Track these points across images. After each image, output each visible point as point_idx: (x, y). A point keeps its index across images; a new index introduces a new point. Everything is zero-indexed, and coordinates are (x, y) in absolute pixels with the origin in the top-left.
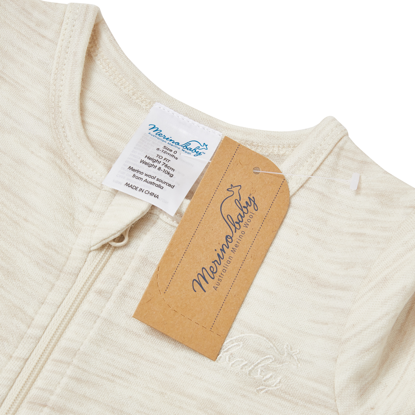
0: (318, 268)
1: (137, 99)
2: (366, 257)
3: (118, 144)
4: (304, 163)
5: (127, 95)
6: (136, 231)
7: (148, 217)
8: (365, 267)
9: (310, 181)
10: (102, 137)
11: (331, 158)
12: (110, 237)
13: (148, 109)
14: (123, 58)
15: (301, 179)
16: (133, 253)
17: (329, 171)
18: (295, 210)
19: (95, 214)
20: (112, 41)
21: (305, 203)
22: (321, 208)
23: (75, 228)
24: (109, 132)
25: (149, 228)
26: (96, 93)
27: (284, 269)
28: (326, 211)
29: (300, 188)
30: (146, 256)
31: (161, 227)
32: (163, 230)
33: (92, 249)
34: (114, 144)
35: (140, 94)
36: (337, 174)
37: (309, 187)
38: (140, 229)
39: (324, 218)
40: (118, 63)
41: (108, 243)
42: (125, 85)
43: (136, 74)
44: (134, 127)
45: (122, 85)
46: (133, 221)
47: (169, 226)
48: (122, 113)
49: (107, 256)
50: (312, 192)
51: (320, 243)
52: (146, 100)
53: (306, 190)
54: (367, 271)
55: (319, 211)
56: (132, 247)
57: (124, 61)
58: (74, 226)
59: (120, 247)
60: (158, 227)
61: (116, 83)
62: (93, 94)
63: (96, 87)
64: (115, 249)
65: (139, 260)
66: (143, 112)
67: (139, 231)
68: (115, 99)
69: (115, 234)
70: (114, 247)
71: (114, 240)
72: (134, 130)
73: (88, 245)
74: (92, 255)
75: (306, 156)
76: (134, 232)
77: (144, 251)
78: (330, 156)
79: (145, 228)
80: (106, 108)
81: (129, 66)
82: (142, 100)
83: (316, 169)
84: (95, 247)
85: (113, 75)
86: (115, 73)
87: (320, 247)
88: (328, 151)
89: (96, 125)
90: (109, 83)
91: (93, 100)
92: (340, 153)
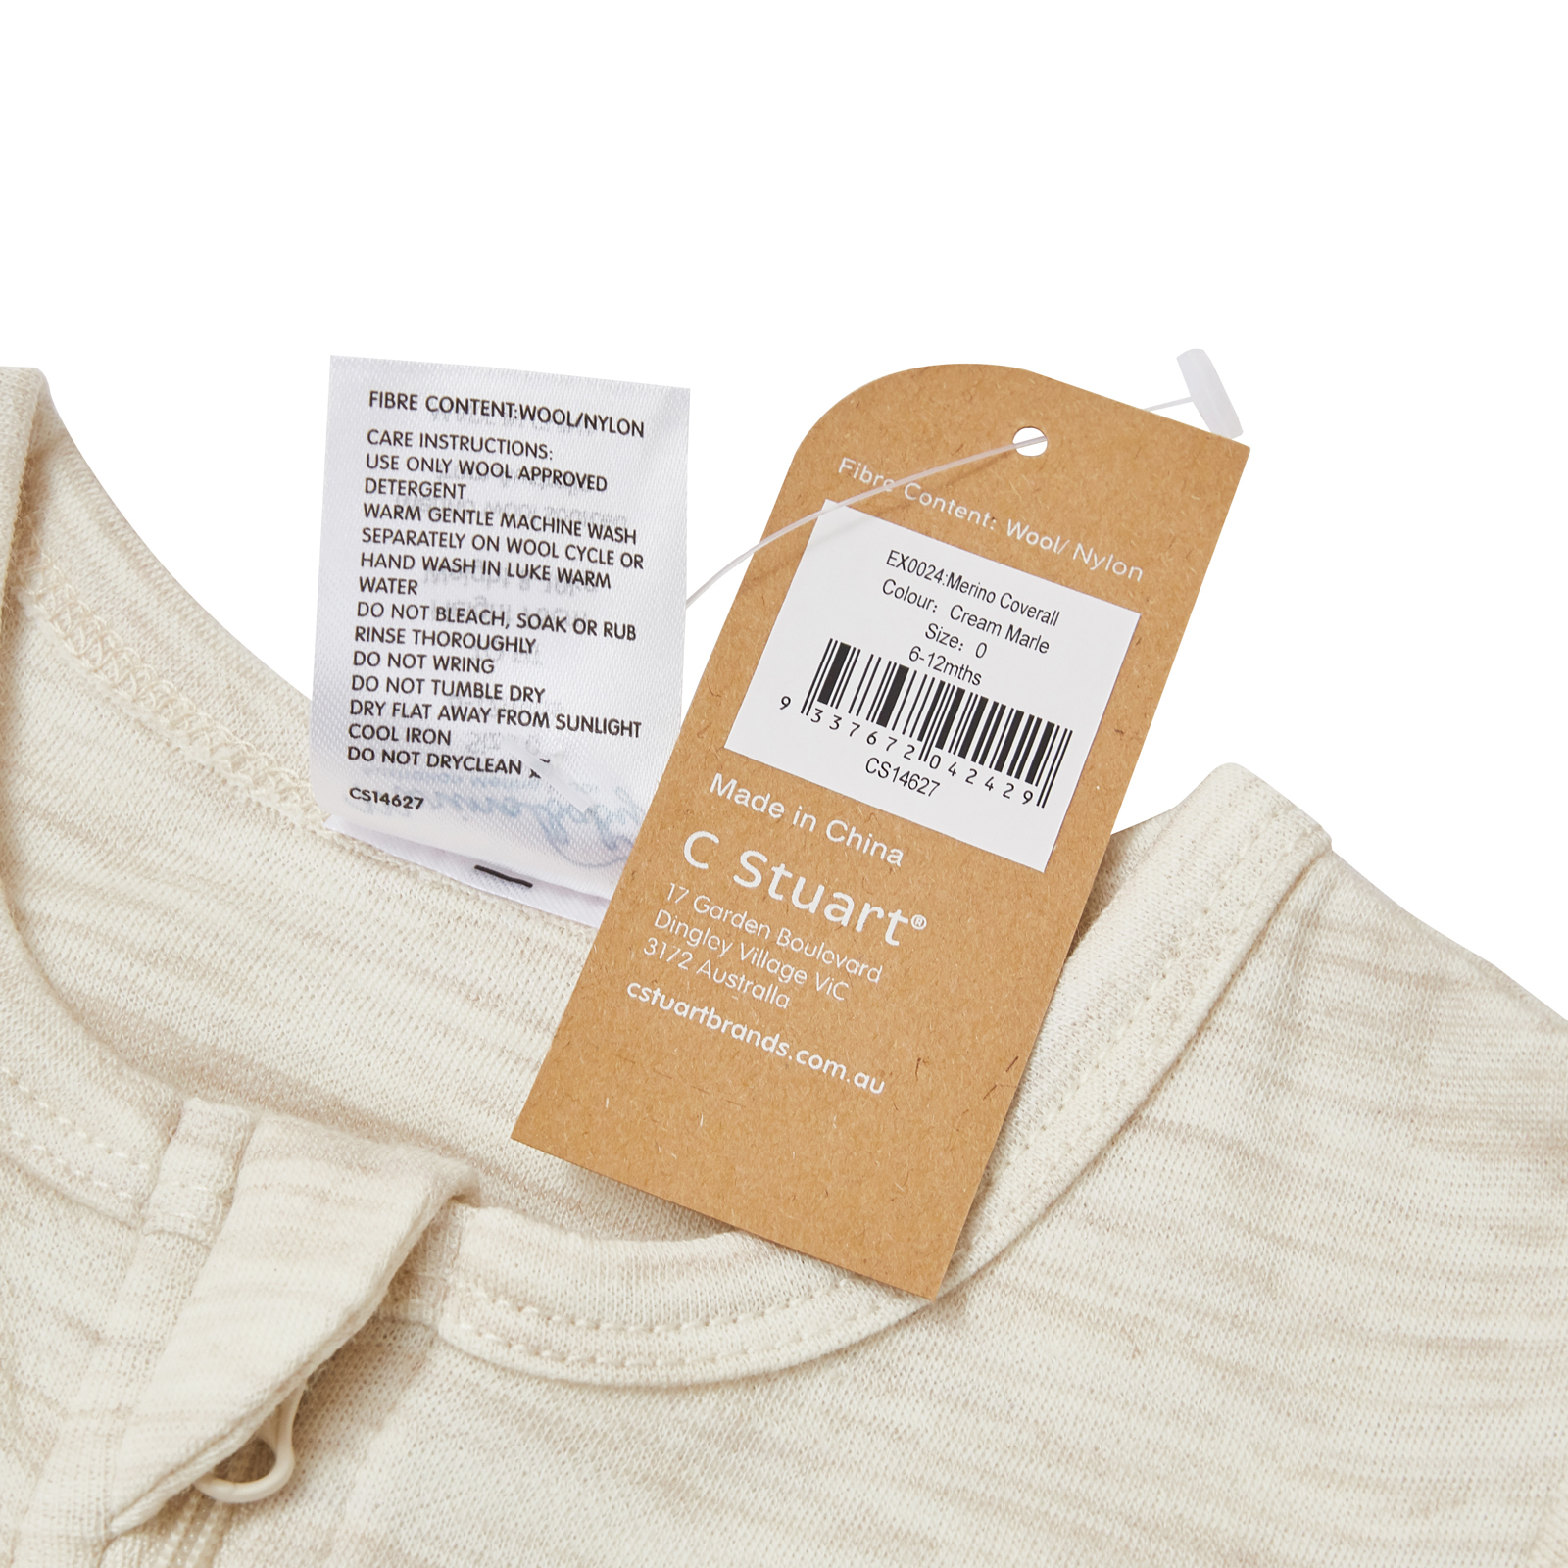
0: (1259, 1508)
1: (257, 783)
2: (1523, 1450)
3: (182, 1000)
4: (1130, 1004)
5: (207, 771)
6: (328, 1418)
7: (381, 1339)
8: (1523, 1495)
9: (1170, 1090)
10: (102, 974)
11: (1263, 972)
12: (199, 1454)
13: (313, 823)
14: (174, 600)
15: (1124, 1082)
16: (325, 1527)
17: (1258, 1033)
18: (1108, 1235)
19: (115, 1350)
20: (115, 527)
21: (1157, 1200)
22: (1237, 1218)
23: (23, 1430)
24: (132, 945)
25: (394, 1394)
26: (54, 779)
27: (1089, 1525)
28: (1262, 1228)
29: (1124, 1128)
30: (391, 1537)
31: (451, 1380)
32: (464, 1393)
33: (118, 1524)
34: (166, 1003)
35: (271, 763)
36: (1299, 1048)
37: (1168, 1120)
38: (350, 1404)
39: (1258, 1265)
40: (149, 627)
41: (193, 1488)
42: (190, 726)
43: (242, 670)
44: (255, 909)
45: (174, 726)
46: (306, 1364)
47: (491, 1374)
48: (190, 858)
49: (196, 1553)
50: (1184, 1141)
51: (1255, 1386)
52: (303, 784)
53: (1154, 1134)
54: (1535, 1513)
55: (1232, 1230)
56: (316, 1497)
57: (177, 617)
58: (19, 1421)
59: (255, 1504)
60: (437, 1383)
61: (145, 718)
62: (38, 784)
63: (49, 749)
64: (235, 1518)
65: (357, 1558)
66: (292, 839)
67: (342, 1412)
68: (147, 799)
69: (223, 1437)
70: (225, 1505)
71: (222, 1471)
72: (255, 920)
73: (93, 1507)
74: (119, 1558)
75: (1137, 971)
76: (319, 1425)
77: (379, 1512)
78: (1255, 961)
79: (371, 1397)
80: (107, 848)
81: (206, 636)
82: (282, 787)
83: (1194, 1031)
84: (134, 1517)
85: (127, 683)
86: (140, 675)
87: (1258, 1403)
88: (1246, 939)
89: (66, 921)
90: (113, 723)
91: (43, 817)
92: (1306, 944)
